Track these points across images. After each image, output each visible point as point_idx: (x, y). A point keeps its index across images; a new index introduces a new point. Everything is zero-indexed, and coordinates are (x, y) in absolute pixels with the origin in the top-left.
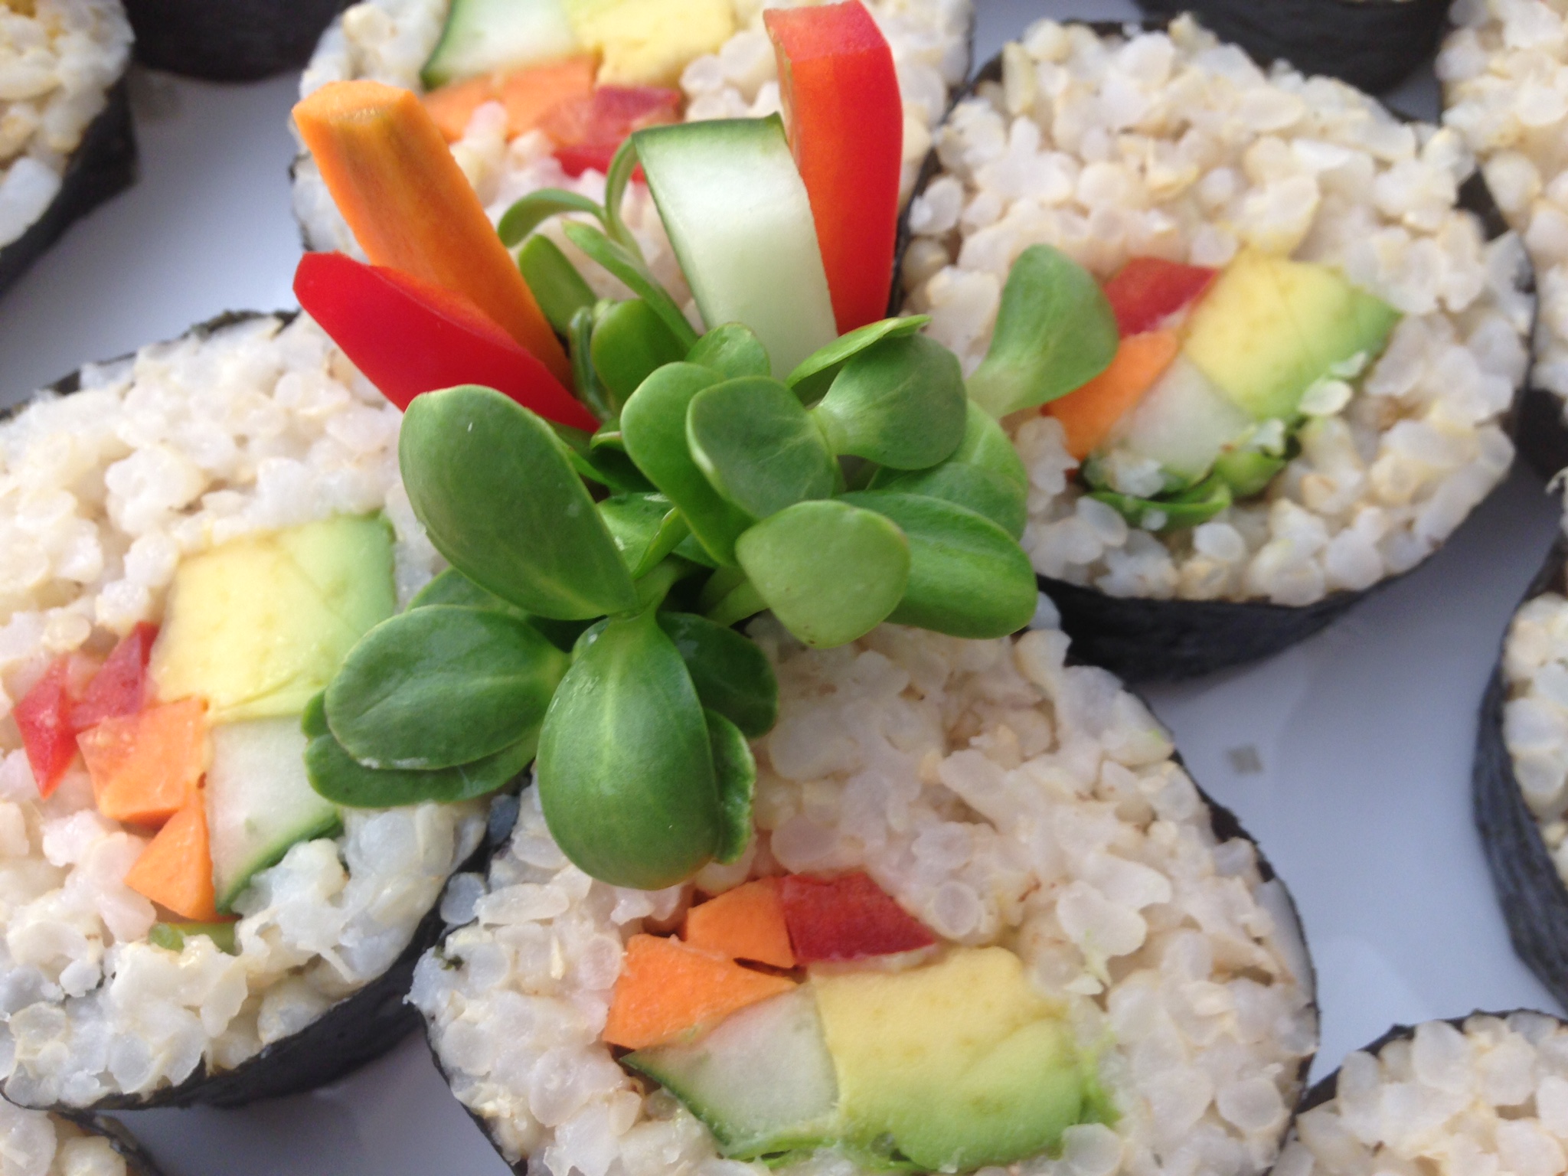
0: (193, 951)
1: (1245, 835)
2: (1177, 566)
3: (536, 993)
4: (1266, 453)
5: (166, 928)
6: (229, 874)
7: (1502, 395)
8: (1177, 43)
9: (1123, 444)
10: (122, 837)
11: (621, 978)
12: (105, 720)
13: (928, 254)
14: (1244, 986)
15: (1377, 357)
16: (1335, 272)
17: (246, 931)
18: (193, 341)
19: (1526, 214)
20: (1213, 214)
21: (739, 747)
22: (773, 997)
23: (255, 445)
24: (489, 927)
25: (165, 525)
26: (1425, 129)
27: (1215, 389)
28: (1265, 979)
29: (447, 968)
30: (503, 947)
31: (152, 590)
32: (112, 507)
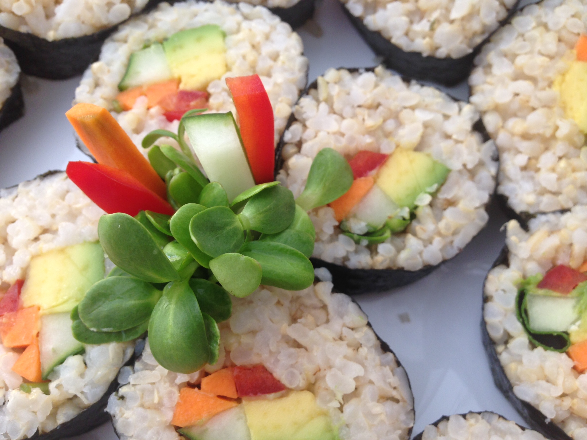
0: (34, 394)
1: (391, 351)
2: (372, 258)
3: (149, 408)
4: (404, 219)
5: (26, 385)
6: (46, 366)
7: (485, 197)
8: (376, 76)
9: (355, 216)
10: (11, 354)
11: (178, 403)
12: (6, 314)
13: (290, 149)
14: (389, 403)
15: (442, 185)
16: (429, 155)
17: (52, 386)
18: (38, 180)
19: (496, 133)
20: (388, 135)
21: (215, 327)
22: (230, 408)
23: (58, 218)
24: (133, 385)
25: (27, 246)
26: (462, 104)
27: (386, 196)
28: (397, 401)
29: (119, 400)
30: (138, 392)
31: (22, 269)
32: (9, 239)
